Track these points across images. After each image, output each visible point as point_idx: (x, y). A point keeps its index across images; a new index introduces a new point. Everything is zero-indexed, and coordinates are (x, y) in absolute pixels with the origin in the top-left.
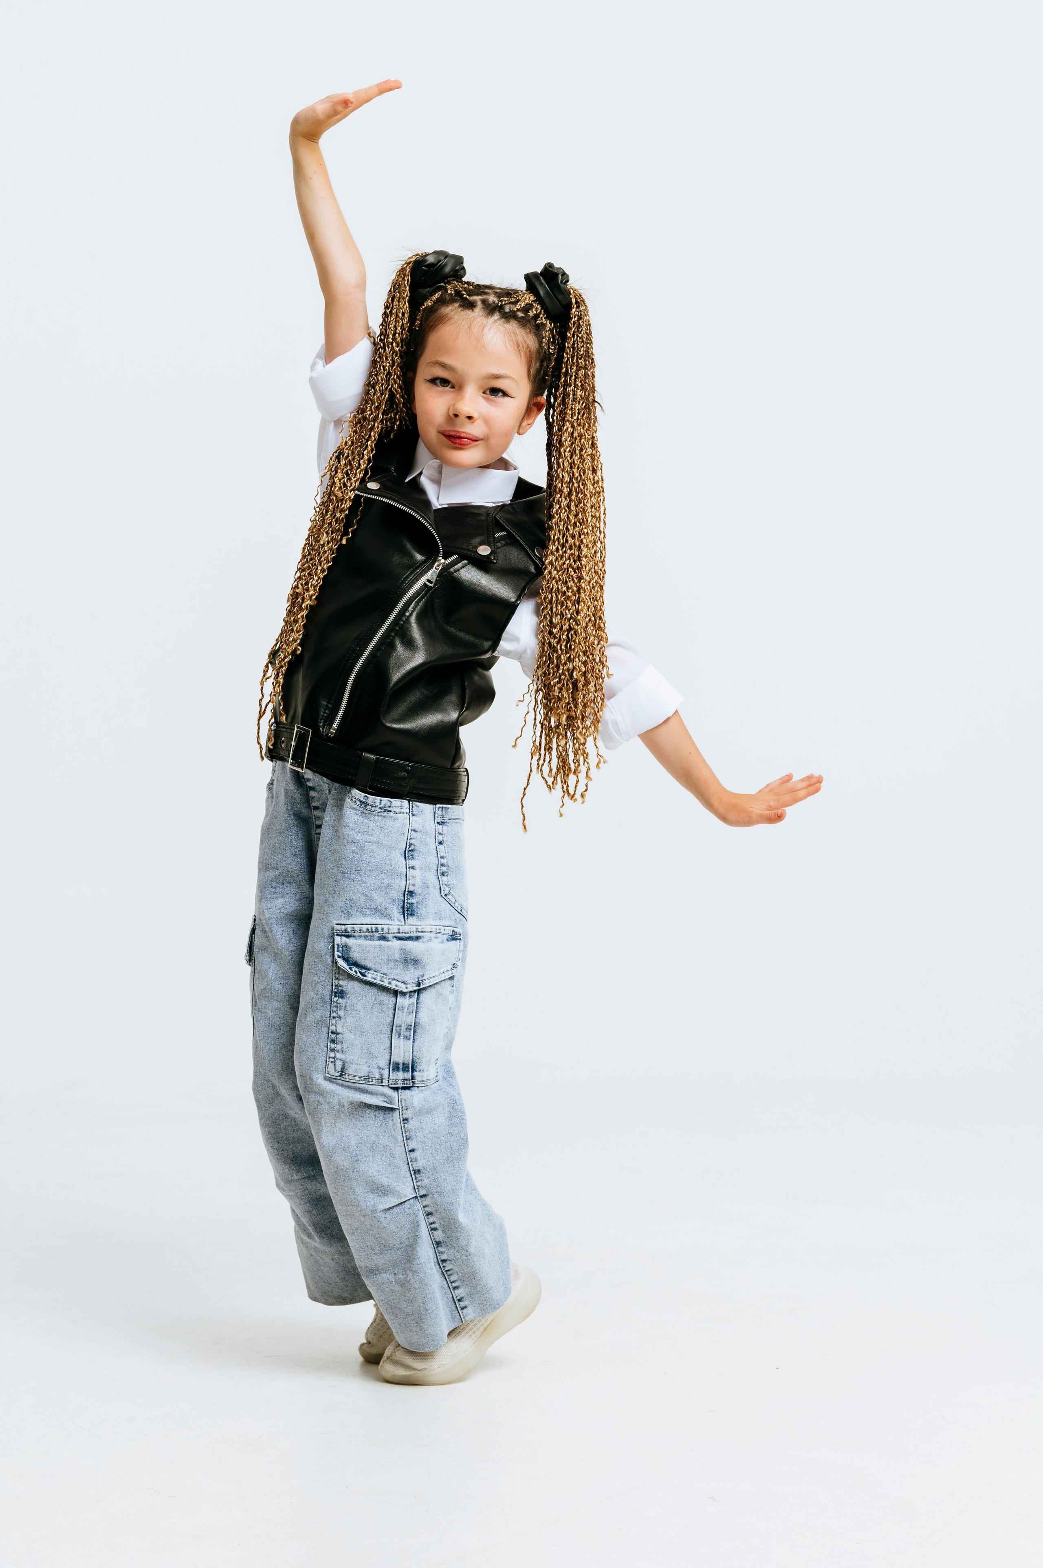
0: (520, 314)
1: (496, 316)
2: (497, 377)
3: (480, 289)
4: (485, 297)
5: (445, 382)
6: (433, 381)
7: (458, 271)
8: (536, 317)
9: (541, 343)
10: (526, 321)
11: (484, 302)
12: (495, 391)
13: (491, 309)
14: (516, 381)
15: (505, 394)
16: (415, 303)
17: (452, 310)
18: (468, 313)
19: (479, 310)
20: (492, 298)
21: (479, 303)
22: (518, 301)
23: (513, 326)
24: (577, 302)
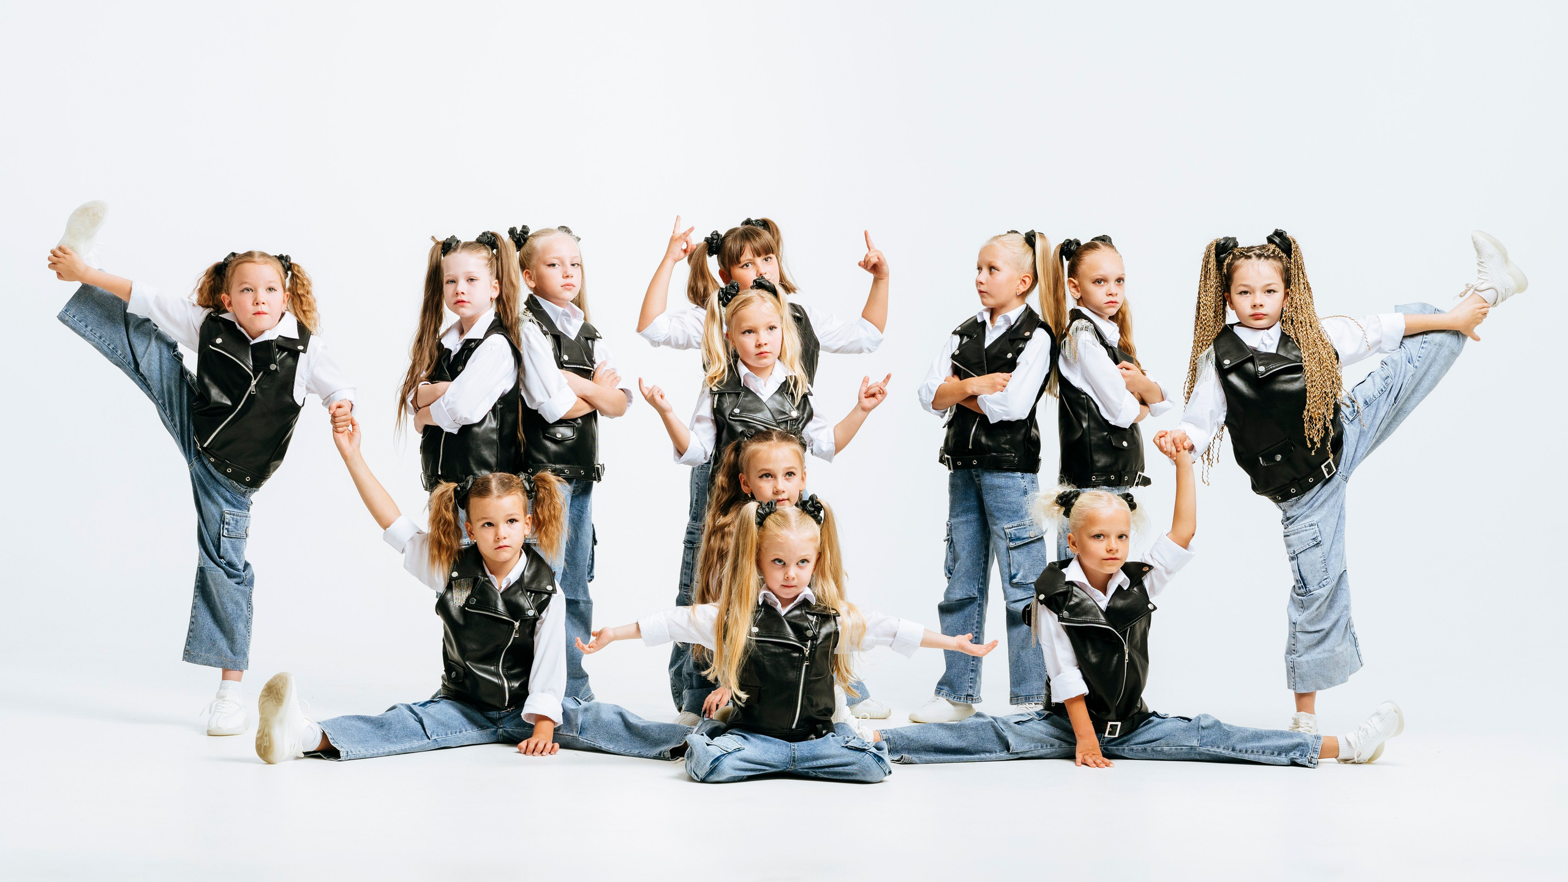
0: (1272, 255)
1: (1263, 258)
2: (1269, 285)
3: (1250, 249)
4: (1255, 252)
5: (1246, 292)
6: (1241, 293)
7: (1236, 245)
8: (1279, 253)
9: (1283, 264)
10: (1276, 257)
11: (1255, 254)
12: (1269, 291)
13: (1259, 256)
14: (1278, 285)
15: (1274, 291)
16: (1220, 263)
17: (1241, 262)
18: (1249, 260)
19: (1254, 257)
20: (1258, 252)
21: (1253, 255)
22: (1269, 249)
23: (1271, 261)
24: (1294, 242)
